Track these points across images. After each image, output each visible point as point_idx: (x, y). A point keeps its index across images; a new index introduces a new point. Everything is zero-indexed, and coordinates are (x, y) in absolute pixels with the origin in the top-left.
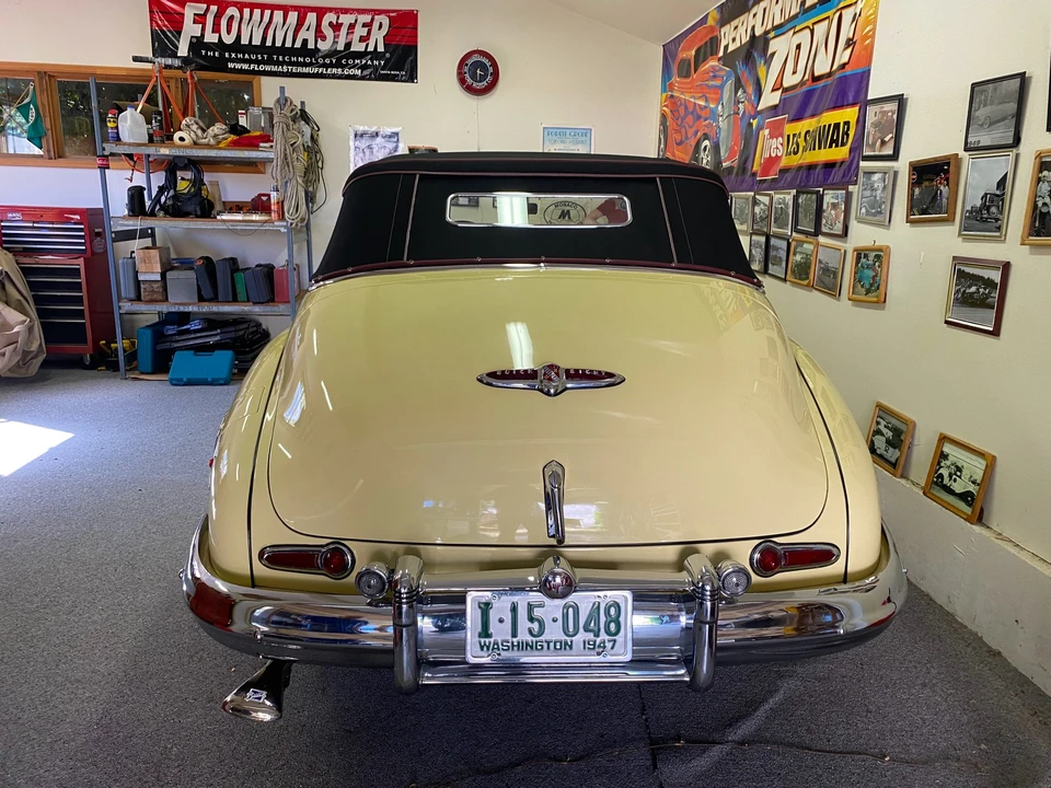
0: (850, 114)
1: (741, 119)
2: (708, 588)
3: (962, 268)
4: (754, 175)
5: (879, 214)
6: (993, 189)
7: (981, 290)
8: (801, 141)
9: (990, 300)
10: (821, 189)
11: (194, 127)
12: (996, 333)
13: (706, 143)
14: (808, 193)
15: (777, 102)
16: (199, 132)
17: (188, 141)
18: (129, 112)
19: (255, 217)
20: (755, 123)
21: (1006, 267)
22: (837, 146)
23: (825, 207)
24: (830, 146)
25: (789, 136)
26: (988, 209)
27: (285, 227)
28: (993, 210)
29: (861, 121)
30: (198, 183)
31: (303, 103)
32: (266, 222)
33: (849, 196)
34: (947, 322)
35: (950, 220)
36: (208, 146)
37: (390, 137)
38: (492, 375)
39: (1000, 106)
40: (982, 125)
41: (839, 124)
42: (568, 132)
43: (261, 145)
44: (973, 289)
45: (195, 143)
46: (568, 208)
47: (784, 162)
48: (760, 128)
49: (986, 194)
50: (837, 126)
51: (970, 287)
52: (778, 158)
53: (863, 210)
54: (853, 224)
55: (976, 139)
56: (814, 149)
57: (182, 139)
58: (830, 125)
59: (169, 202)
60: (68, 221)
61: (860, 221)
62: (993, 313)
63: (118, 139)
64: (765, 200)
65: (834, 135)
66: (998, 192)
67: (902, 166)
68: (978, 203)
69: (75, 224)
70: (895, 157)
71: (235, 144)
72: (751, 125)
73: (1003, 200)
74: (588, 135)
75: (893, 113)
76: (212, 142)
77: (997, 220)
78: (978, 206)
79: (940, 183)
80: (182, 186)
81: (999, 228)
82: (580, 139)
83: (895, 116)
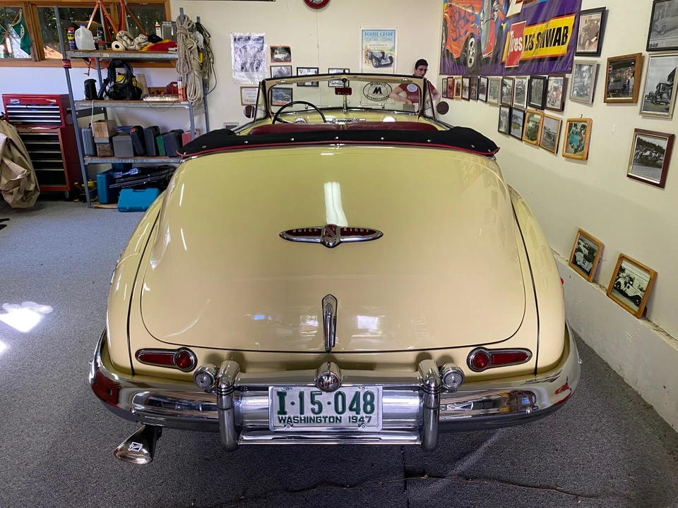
0: (568, 21)
1: (496, 23)
2: (433, 385)
3: (641, 137)
4: (503, 64)
5: (585, 96)
6: (665, 80)
7: (653, 154)
8: (535, 40)
9: (659, 161)
10: (547, 76)
11: (125, 38)
12: (662, 185)
13: (472, 40)
14: (538, 78)
15: (519, 11)
16: (129, 41)
17: (121, 48)
18: (82, 28)
19: (167, 99)
20: (504, 26)
21: (671, 138)
22: (559, 45)
23: (549, 89)
24: (554, 45)
25: (526, 36)
26: (661, 95)
27: (188, 105)
28: (665, 95)
29: (576, 26)
30: (129, 76)
31: (198, 18)
32: (175, 102)
33: (566, 81)
34: (628, 176)
35: (634, 101)
36: (135, 51)
37: (258, 40)
38: (290, 232)
39: (673, 18)
40: (660, 32)
41: (561, 28)
42: (379, 32)
43: (170, 49)
44: (648, 153)
45: (126, 49)
46: (380, 86)
47: (524, 55)
48: (508, 30)
49: (660, 84)
50: (559, 29)
51: (645, 151)
52: (519, 52)
53: (575, 92)
54: (568, 103)
55: (655, 42)
56: (543, 47)
57: (117, 46)
58: (554, 29)
59: (112, 90)
60: (49, 103)
61: (573, 99)
62: (660, 171)
63: (75, 48)
64: (509, 82)
65: (557, 37)
66: (669, 83)
67: (603, 60)
68: (654, 90)
69: (54, 105)
70: (598, 54)
71: (152, 49)
72: (501, 27)
73: (672, 89)
74: (393, 34)
75: (598, 22)
76: (137, 48)
77: (667, 103)
78: (654, 92)
79: (629, 75)
80: (119, 79)
81: (668, 110)
82: (388, 37)
83: (599, 24)
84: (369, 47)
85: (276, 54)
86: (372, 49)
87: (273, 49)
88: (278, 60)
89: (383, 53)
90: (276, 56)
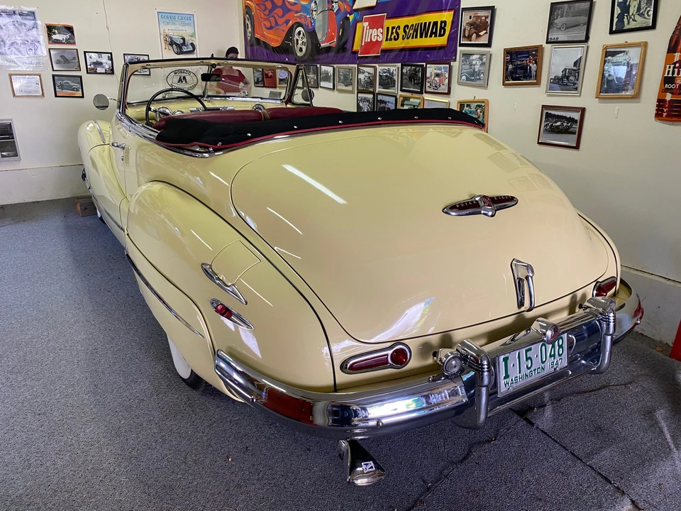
0: (447, 16)
1: (336, 14)
3: (549, 112)
4: (355, 53)
6: (571, 66)
7: (565, 124)
8: (401, 32)
9: (571, 129)
10: (424, 64)
12: (577, 147)
13: (300, 29)
14: (412, 66)
15: (374, 4)
20: (351, 17)
21: (583, 110)
22: (436, 36)
23: (428, 75)
24: (431, 36)
25: (388, 28)
26: (568, 78)
28: (572, 78)
29: (455, 22)
33: (451, 68)
34: (539, 143)
35: (538, 84)
37: (27, 15)
38: (453, 207)
39: (575, 18)
40: (560, 28)
41: (437, 22)
42: (177, 16)
44: (559, 123)
46: (184, 74)
47: (385, 45)
48: (356, 22)
49: (566, 69)
51: (556, 122)
52: (378, 43)
53: (464, 77)
54: (455, 86)
55: (556, 37)
56: (416, 37)
58: (430, 23)
61: (459, 84)
62: (575, 137)
64: (371, 70)
65: (436, 29)
66: (575, 68)
67: (497, 50)
68: (560, 74)
70: (489, 45)
72: (347, 18)
73: (578, 73)
74: (192, 19)
75: (486, 18)
77: (575, 84)
78: (560, 76)
79: (530, 62)
81: (576, 89)
82: (187, 22)
83: (489, 20)
84: (167, 32)
85: (55, 34)
86: (171, 33)
87: (50, 29)
88: (57, 42)
89: (184, 39)
90: (54, 37)
